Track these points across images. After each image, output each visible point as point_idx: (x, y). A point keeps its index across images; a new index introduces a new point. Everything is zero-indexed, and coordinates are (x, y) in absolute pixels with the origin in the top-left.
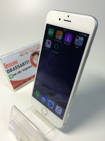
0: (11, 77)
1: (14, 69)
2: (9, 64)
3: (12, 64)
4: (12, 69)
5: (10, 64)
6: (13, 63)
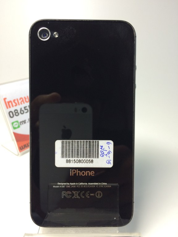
0: (16, 126)
1: (22, 112)
2: (14, 101)
3: (20, 101)
4: (19, 112)
5: (16, 101)
6: (20, 99)
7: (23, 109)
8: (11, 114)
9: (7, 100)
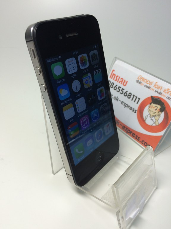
1: (115, 88)
3: (120, 80)
5: (118, 78)
9: (114, 72)
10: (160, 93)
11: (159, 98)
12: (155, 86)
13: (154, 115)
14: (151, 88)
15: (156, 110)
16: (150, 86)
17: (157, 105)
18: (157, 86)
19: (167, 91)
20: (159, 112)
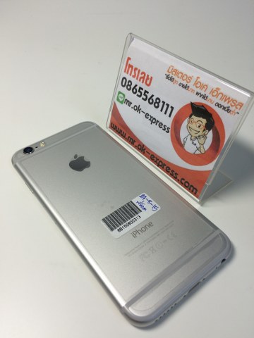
0: (121, 100)
1: (135, 91)
2: (136, 69)
3: (140, 76)
5: (137, 72)
6: (142, 74)
7: (138, 88)
8: (124, 80)
9: (130, 62)
10: (205, 97)
11: (203, 105)
12: (196, 84)
13: (197, 135)
14: (190, 87)
15: (199, 127)
16: (188, 85)
17: (201, 119)
18: (199, 85)
19: (216, 93)
20: (204, 130)
